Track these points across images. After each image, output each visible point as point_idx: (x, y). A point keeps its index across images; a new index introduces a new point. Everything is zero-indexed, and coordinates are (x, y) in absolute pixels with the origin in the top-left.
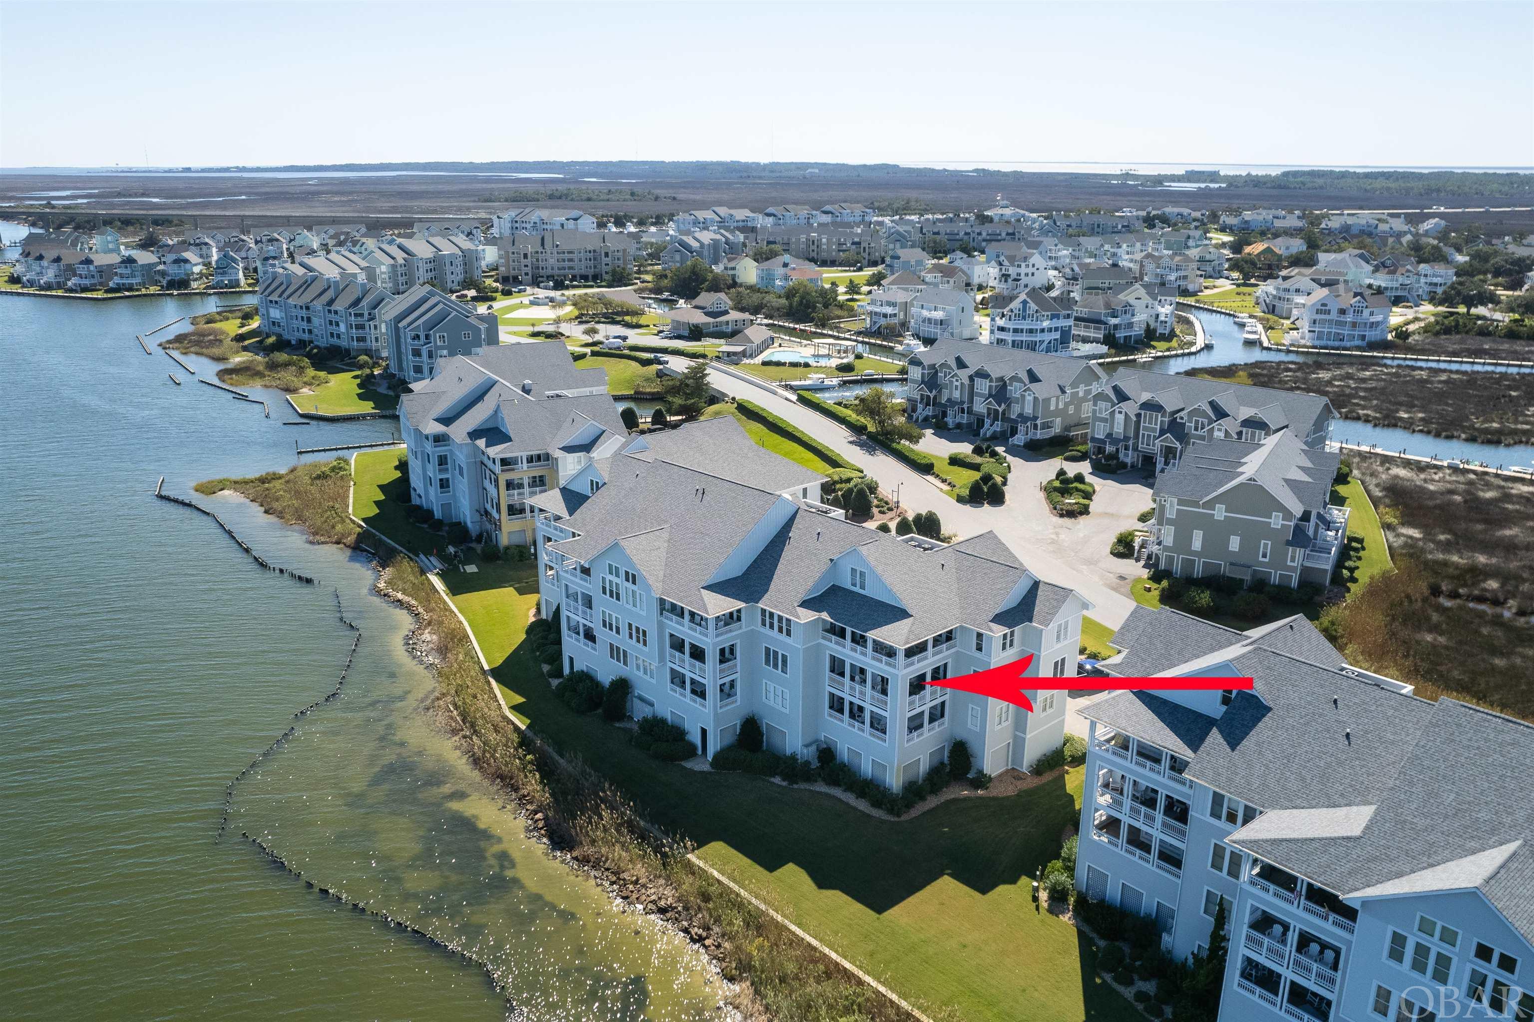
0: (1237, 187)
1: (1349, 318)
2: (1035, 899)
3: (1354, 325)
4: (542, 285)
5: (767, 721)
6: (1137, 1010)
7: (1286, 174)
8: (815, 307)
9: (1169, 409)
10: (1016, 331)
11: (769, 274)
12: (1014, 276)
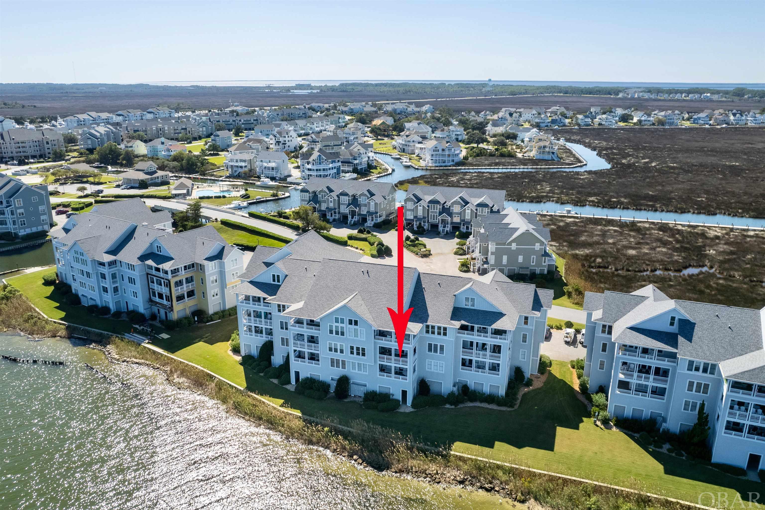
0: (325, 91)
1: (447, 153)
2: (597, 426)
3: (449, 155)
4: (9, 163)
5: (428, 379)
6: (673, 457)
7: (342, 85)
8: (197, 165)
9: (442, 202)
10: (317, 170)
11: (154, 149)
12: (282, 142)
